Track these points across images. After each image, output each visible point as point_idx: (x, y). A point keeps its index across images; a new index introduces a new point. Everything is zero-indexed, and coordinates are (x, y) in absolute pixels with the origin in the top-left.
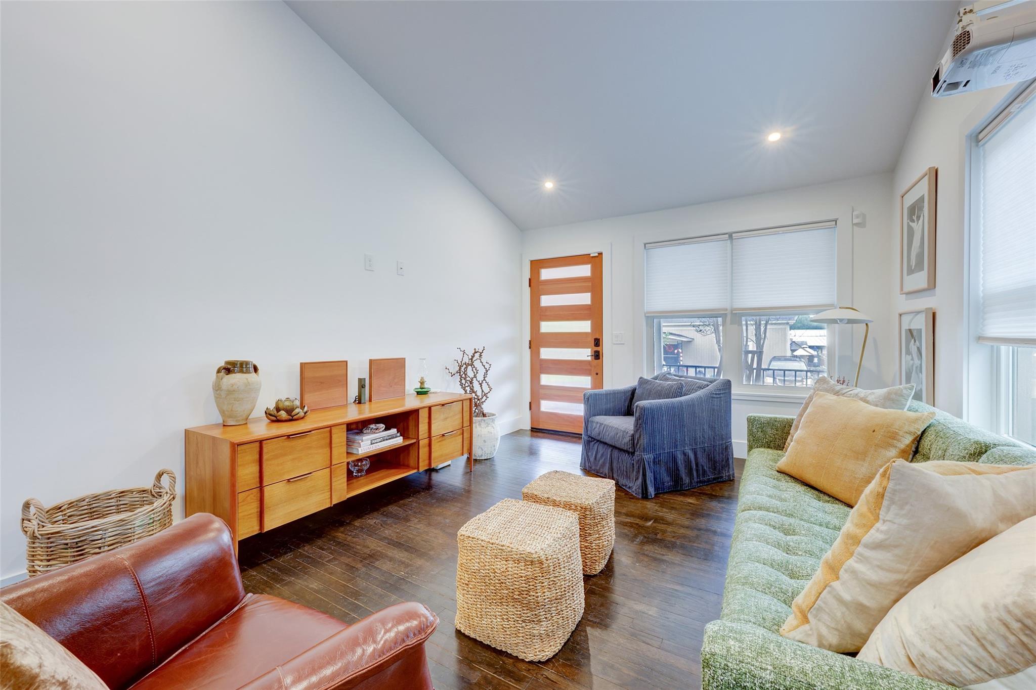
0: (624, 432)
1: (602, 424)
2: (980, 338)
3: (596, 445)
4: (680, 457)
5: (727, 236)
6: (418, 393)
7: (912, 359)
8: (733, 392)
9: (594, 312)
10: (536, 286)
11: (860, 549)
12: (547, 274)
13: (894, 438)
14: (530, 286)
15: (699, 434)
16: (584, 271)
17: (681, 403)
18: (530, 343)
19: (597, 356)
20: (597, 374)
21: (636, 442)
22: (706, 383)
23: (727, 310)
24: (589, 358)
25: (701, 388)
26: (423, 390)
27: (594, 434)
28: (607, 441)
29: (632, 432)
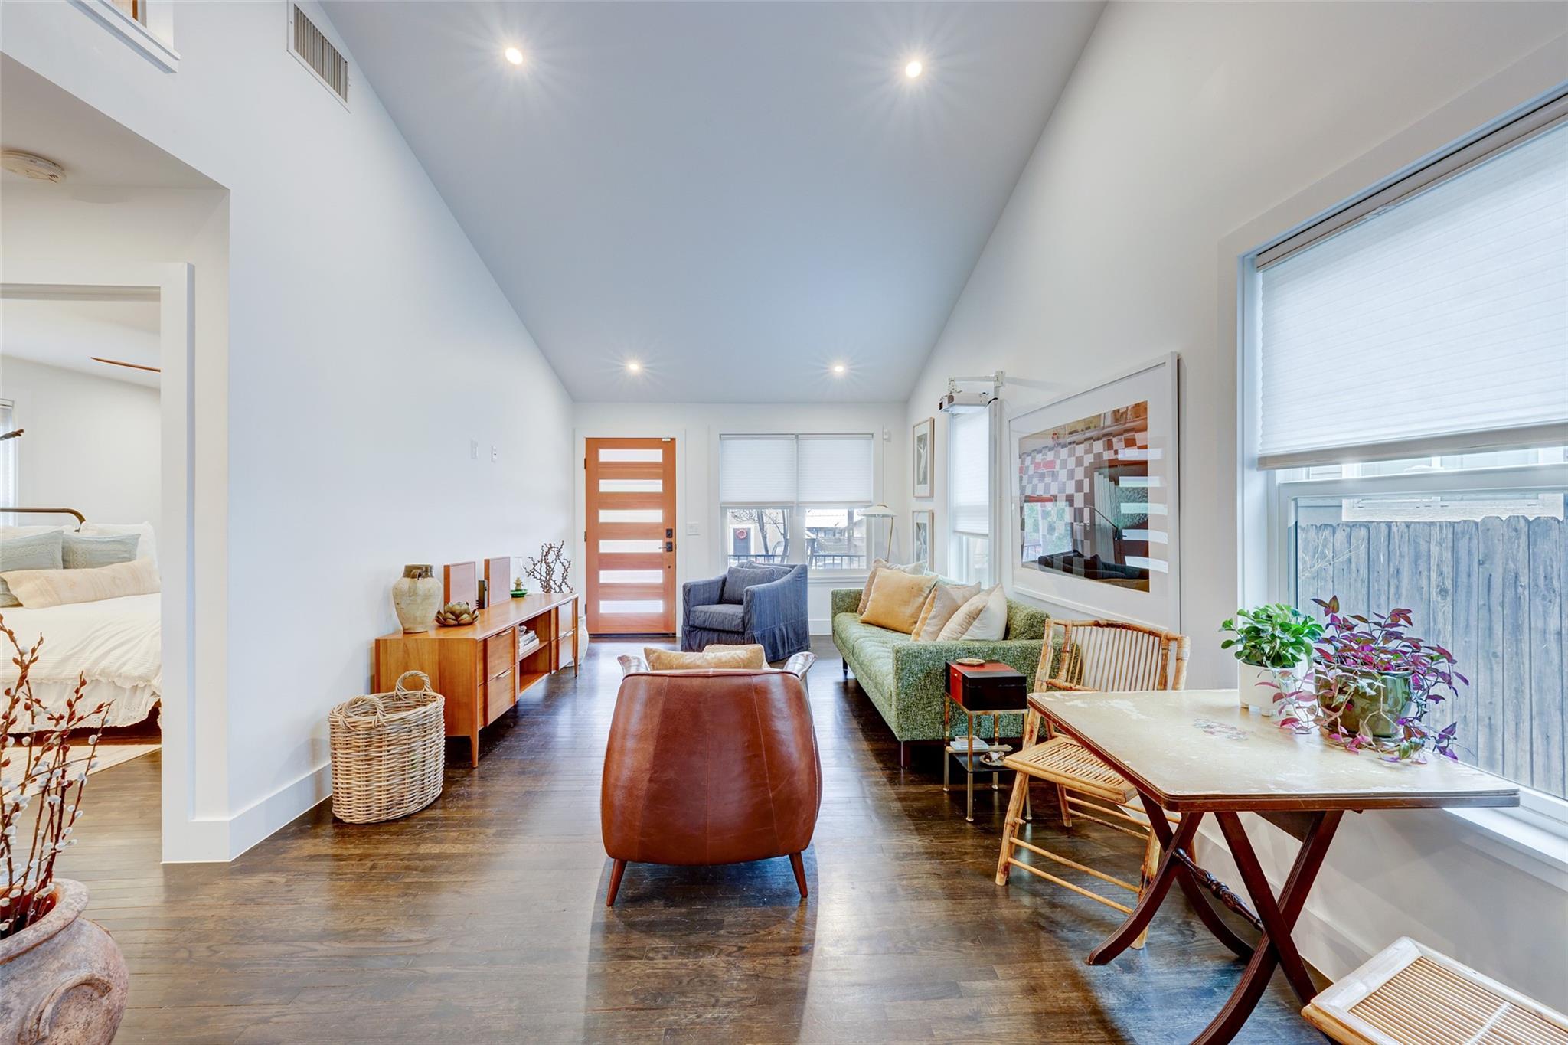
0: (733, 615)
1: (707, 612)
2: (955, 532)
3: (699, 633)
4: (777, 632)
5: (794, 436)
6: (514, 596)
7: (921, 544)
8: (809, 576)
9: (667, 500)
10: (594, 470)
11: (928, 621)
12: (606, 455)
13: (921, 591)
14: (585, 468)
15: (789, 612)
16: (655, 456)
17: (776, 586)
18: (586, 535)
19: (670, 547)
20: (669, 567)
21: (746, 622)
22: (788, 568)
23: (793, 503)
24: (661, 551)
25: (786, 573)
26: (519, 592)
27: (698, 623)
28: (714, 627)
29: (742, 615)
